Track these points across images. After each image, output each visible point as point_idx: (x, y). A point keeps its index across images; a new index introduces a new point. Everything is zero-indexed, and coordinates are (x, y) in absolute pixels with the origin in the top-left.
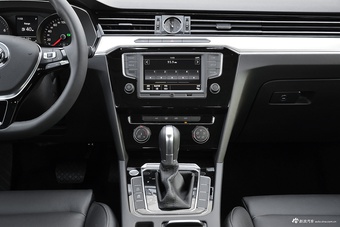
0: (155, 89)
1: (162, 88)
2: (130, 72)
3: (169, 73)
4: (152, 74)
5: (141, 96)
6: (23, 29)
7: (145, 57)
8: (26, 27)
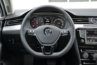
0: (90, 41)
1: (92, 41)
2: (82, 36)
3: (95, 36)
4: (89, 36)
5: (86, 44)
6: (46, 21)
7: (87, 31)
8: (47, 20)
